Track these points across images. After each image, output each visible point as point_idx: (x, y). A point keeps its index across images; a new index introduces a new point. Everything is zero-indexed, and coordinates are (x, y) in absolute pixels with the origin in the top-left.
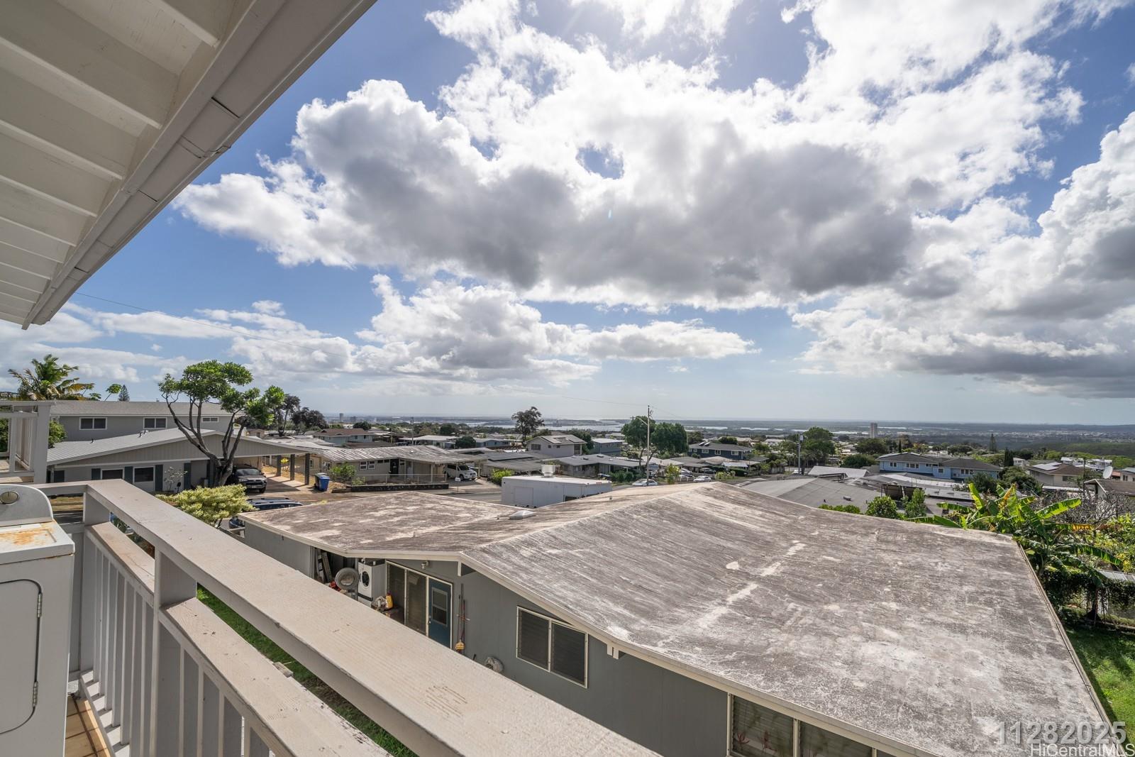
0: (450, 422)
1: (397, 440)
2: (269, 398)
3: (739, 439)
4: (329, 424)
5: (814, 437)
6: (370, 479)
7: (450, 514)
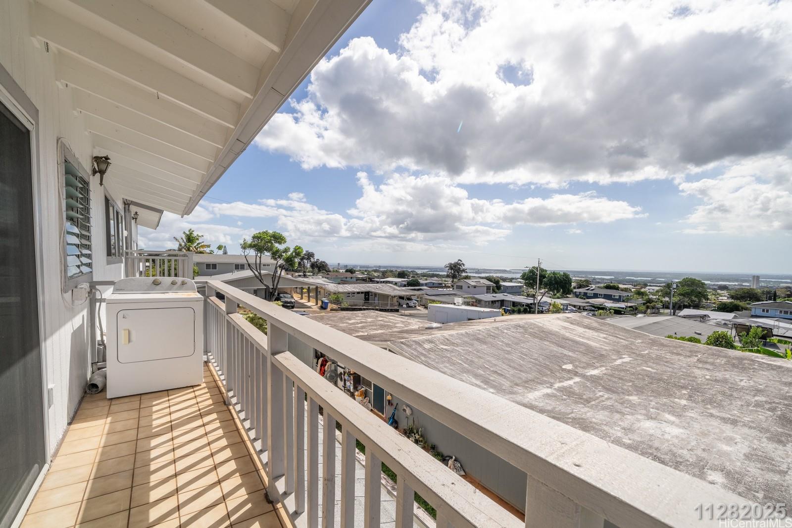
0: (405, 270)
1: (371, 280)
2: (295, 252)
3: (621, 286)
4: (331, 270)
5: (688, 285)
6: (352, 304)
7: (391, 324)
